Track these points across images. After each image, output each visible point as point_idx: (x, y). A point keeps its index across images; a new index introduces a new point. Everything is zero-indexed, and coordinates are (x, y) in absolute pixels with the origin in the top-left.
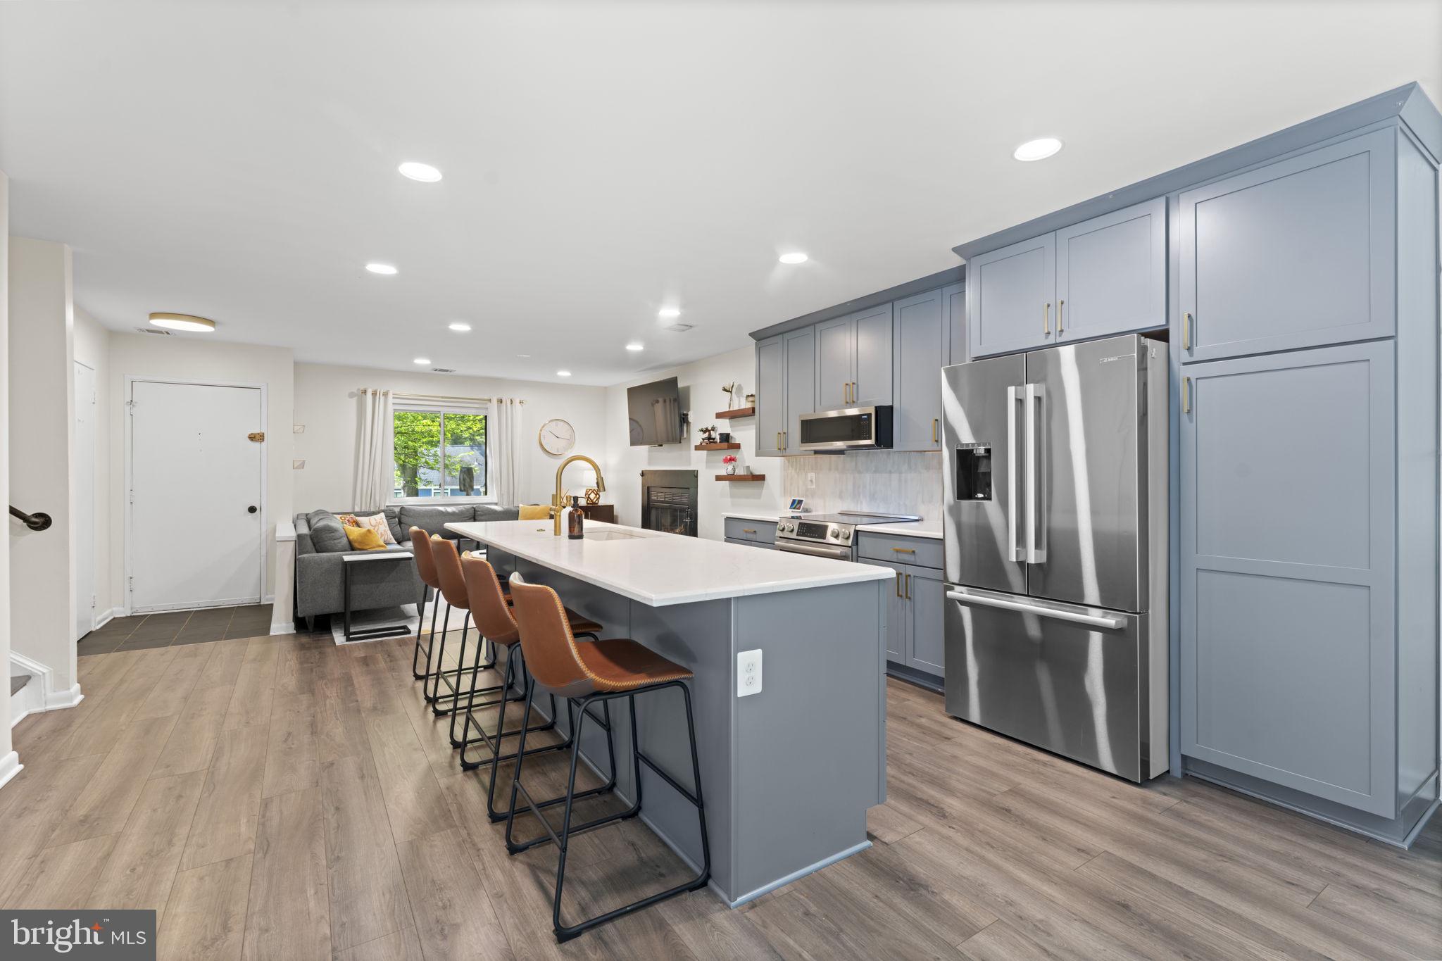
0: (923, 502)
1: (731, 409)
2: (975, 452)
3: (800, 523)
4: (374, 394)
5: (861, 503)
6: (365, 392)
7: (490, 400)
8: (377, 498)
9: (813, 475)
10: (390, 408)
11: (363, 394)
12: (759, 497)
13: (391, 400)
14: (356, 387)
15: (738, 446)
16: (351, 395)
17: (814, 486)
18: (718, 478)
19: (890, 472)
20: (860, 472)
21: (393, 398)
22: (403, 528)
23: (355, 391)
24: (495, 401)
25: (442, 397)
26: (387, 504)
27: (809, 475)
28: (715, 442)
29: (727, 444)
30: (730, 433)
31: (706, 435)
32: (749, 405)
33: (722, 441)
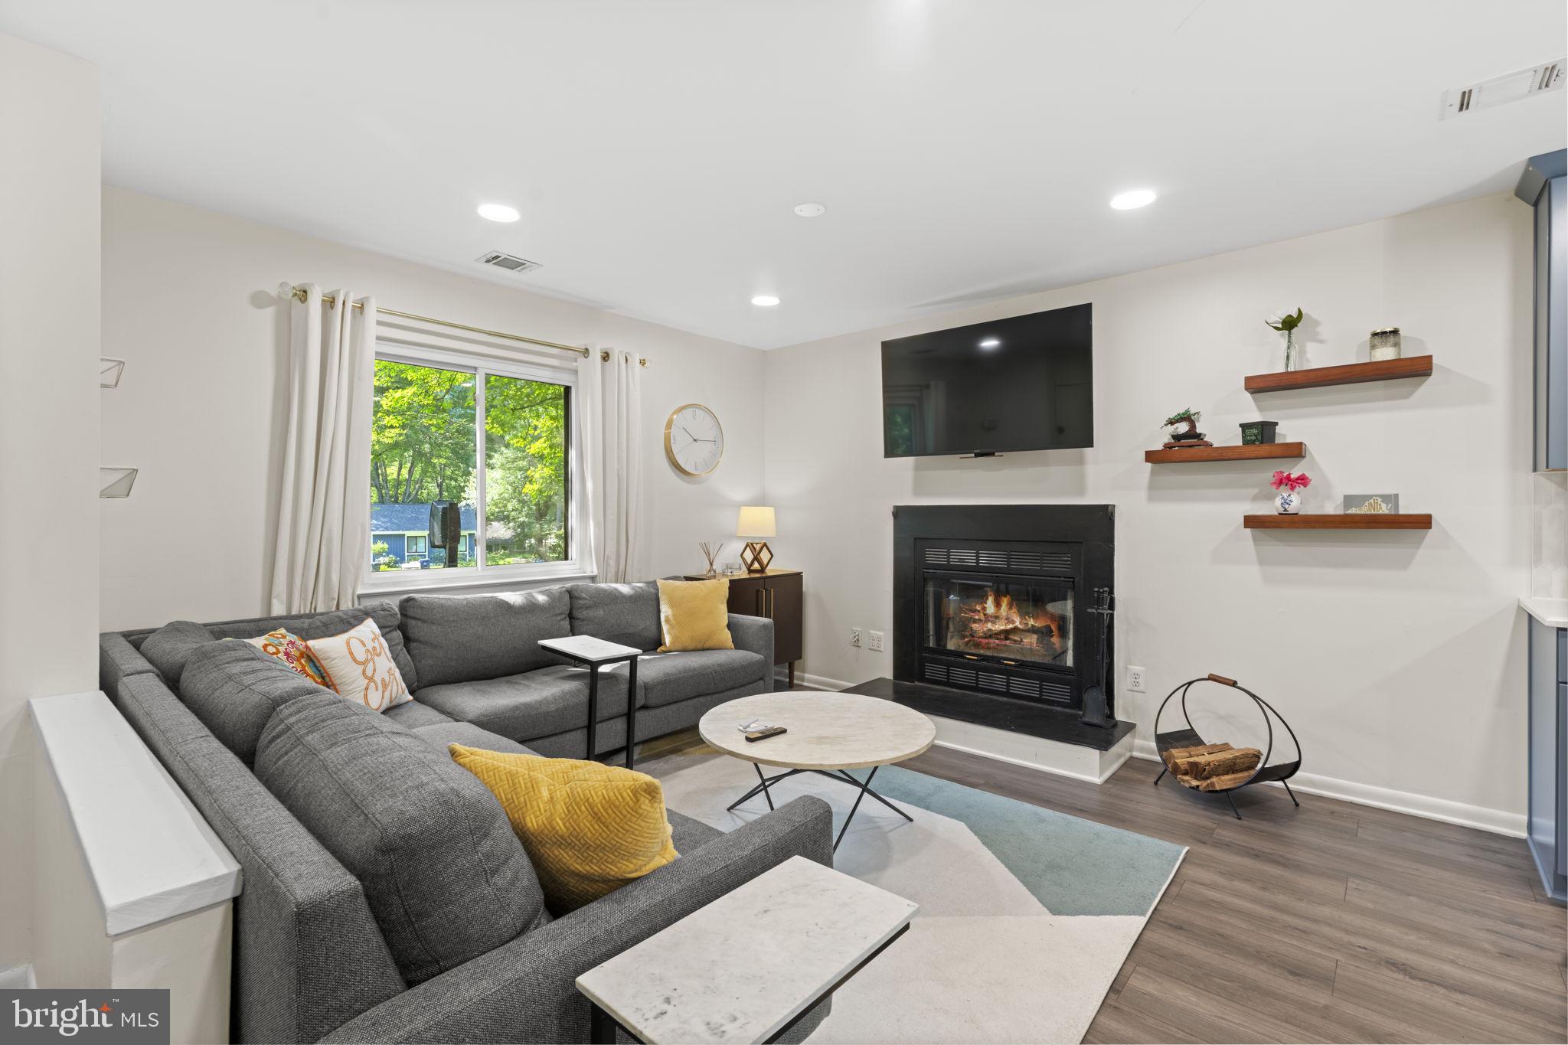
1: (1291, 369)
4: (330, 303)
6: (303, 295)
7: (586, 352)
8: (335, 578)
10: (371, 346)
11: (296, 302)
13: (371, 329)
14: (277, 280)
15: (1296, 451)
16: (259, 300)
18: (1251, 522)
21: (379, 323)
22: (415, 652)
23: (273, 291)
24: (596, 356)
25: (490, 334)
26: (360, 591)
28: (1209, 445)
29: (1265, 449)
30: (1277, 424)
31: (1183, 428)
32: (1385, 353)
33: (1246, 442)
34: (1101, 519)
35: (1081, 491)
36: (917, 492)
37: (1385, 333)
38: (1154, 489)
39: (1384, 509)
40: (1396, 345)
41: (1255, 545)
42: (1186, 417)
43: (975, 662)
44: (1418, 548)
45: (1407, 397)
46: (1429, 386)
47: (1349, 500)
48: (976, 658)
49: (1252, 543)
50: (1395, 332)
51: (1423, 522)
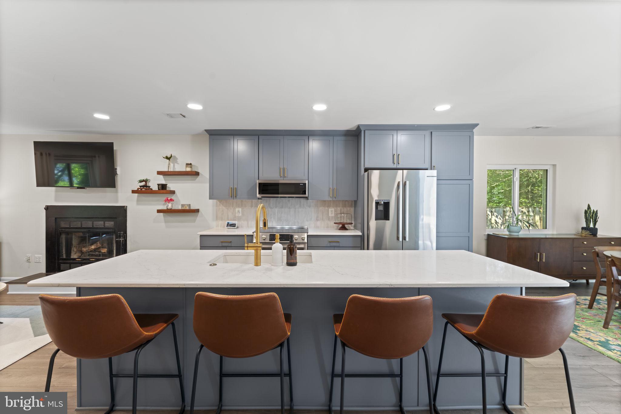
0: (307, 220)
1: (171, 170)
2: (380, 203)
3: (270, 235)
5: (272, 222)
9: (240, 209)
12: (194, 221)
15: (173, 192)
17: (240, 215)
18: (159, 211)
19: (290, 208)
20: (271, 208)
27: (237, 209)
28: (151, 189)
29: (164, 191)
30: (167, 184)
31: (143, 183)
32: (189, 169)
33: (159, 189)
34: (123, 210)
35: (117, 201)
36: (56, 200)
37: (188, 164)
38: (138, 202)
39: (187, 208)
40: (191, 167)
41: (164, 217)
42: (146, 181)
43: (80, 261)
44: (197, 217)
45: (195, 180)
46: (199, 178)
47: (183, 205)
48: (80, 260)
49: (163, 217)
50: (191, 164)
51: (198, 211)
